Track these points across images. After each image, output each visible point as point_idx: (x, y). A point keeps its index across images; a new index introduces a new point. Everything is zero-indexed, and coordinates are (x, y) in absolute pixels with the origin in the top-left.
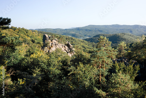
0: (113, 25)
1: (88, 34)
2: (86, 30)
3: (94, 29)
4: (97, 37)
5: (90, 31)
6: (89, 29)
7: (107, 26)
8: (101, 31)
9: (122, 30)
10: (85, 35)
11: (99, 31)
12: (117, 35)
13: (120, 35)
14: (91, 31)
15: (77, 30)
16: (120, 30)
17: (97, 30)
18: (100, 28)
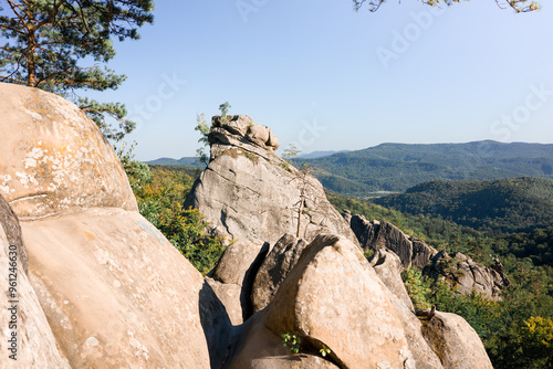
0: (474, 145)
1: (382, 180)
2: (373, 163)
3: (402, 159)
4: (424, 193)
5: (386, 165)
6: (382, 161)
7: (452, 146)
8: (430, 167)
9: (511, 161)
10: (368, 183)
11: (421, 165)
12: (503, 184)
13: (512, 184)
14: (390, 166)
15: (337, 162)
16: (504, 161)
17: (414, 164)
18: (425, 155)
